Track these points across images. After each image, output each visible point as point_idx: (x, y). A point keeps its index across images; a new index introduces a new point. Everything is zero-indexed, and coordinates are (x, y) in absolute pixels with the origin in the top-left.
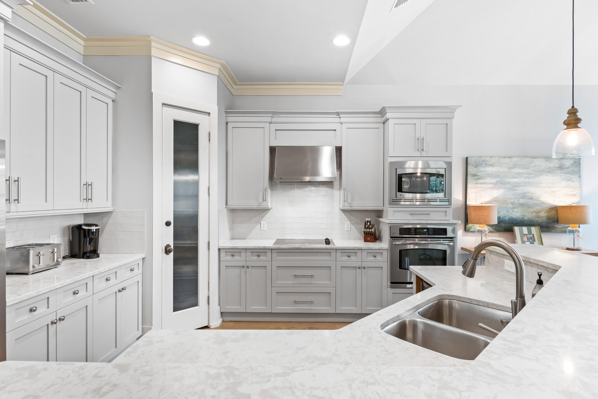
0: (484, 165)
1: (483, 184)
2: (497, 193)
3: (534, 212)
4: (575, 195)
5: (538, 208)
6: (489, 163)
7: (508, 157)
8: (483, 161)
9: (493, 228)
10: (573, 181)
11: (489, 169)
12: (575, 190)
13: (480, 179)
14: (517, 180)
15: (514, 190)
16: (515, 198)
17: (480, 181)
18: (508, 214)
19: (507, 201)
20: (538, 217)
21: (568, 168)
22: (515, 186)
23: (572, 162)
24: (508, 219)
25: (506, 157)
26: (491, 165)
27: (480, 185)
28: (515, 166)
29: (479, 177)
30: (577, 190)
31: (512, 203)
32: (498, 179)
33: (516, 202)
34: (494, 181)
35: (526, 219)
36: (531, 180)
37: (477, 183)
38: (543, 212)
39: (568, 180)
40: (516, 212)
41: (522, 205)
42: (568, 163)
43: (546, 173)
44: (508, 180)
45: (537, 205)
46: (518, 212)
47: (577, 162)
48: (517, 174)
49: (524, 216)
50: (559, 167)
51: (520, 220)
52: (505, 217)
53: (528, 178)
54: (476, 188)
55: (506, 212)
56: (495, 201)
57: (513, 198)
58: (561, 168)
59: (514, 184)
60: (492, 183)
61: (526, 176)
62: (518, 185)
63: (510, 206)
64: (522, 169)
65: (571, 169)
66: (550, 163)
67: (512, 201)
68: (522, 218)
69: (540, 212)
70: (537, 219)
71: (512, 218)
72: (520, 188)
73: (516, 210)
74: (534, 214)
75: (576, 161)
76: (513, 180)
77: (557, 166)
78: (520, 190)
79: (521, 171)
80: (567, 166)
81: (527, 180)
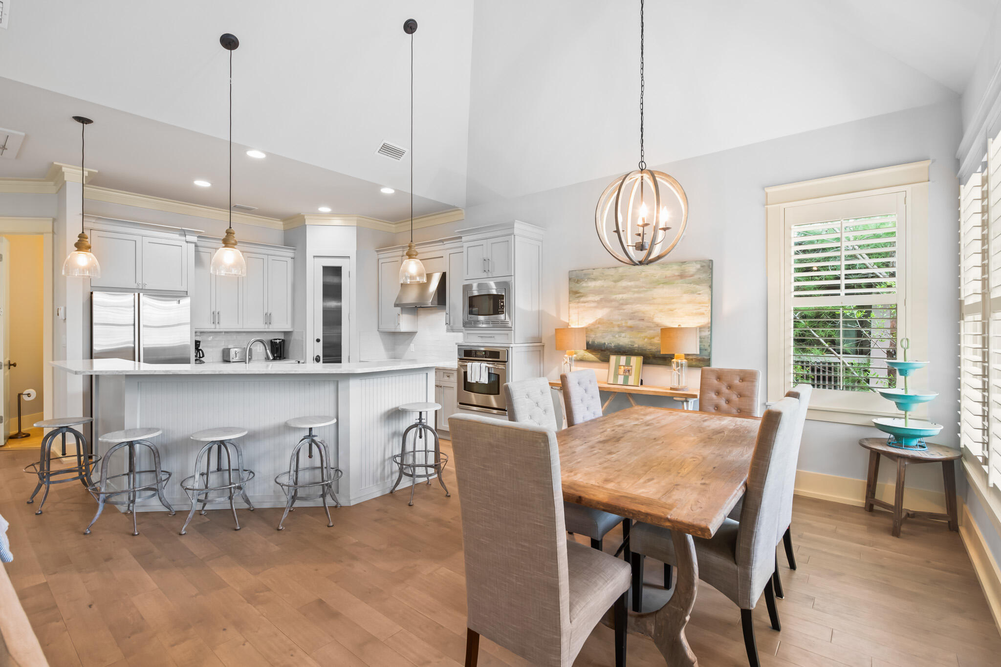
0: (586, 280)
1: (585, 303)
2: (601, 313)
3: (646, 337)
4: (702, 314)
5: (650, 333)
6: (592, 276)
7: (613, 268)
8: (585, 275)
9: (597, 357)
10: (699, 294)
11: (592, 284)
12: (703, 306)
13: (582, 296)
14: (625, 296)
15: (621, 309)
16: (622, 320)
17: (582, 299)
18: (614, 339)
19: (612, 323)
20: (651, 344)
21: (692, 276)
22: (622, 304)
23: (698, 266)
24: (614, 346)
25: (610, 268)
26: (595, 279)
27: (583, 304)
28: (621, 278)
29: (582, 295)
30: (707, 306)
31: (619, 326)
32: (602, 296)
33: (624, 325)
34: (597, 298)
35: (636, 347)
36: (642, 295)
37: (579, 302)
38: (658, 338)
39: (693, 292)
40: (623, 337)
41: (631, 328)
42: (692, 269)
43: (661, 285)
44: (614, 297)
45: (649, 328)
46: (626, 337)
47: (708, 267)
48: (625, 288)
49: (634, 342)
50: (678, 276)
51: (629, 347)
52: (611, 343)
53: (638, 292)
54: (578, 307)
55: (611, 338)
56: (599, 323)
57: (620, 319)
58: (682, 276)
59: (621, 302)
60: (595, 301)
61: (636, 290)
62: (625, 302)
63: (617, 329)
64: (630, 281)
65: (696, 277)
66: (668, 270)
67: (619, 323)
68: (631, 345)
69: (654, 338)
70: (650, 347)
71: (619, 345)
72: (628, 306)
73: (623, 335)
74: (646, 339)
75: (704, 264)
76: (621, 296)
77: (677, 274)
78: (628, 309)
79: (629, 284)
80: (691, 273)
81: (636, 295)
